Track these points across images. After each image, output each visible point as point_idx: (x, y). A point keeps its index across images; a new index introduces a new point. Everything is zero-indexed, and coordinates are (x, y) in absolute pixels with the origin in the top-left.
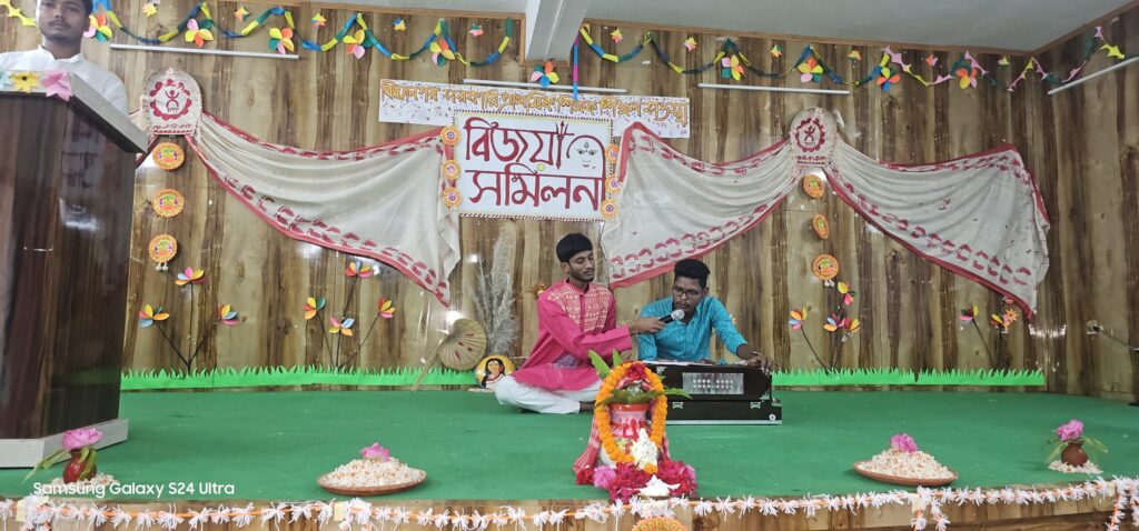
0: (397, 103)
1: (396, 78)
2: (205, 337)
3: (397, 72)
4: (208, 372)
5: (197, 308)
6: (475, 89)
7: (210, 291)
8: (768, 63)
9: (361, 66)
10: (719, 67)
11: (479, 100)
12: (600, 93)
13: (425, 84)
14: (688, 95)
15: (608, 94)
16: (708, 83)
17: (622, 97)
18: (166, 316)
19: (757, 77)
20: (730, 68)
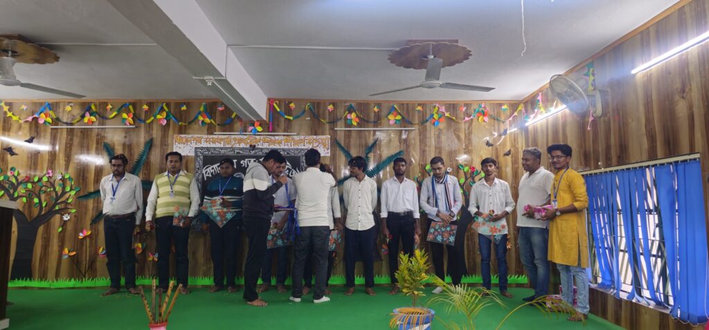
0: (182, 146)
1: (182, 134)
2: (92, 263)
3: (182, 130)
4: (93, 279)
5: (88, 249)
6: (220, 137)
7: (94, 241)
8: (372, 115)
9: (165, 129)
10: (346, 119)
11: (222, 143)
12: (284, 135)
13: (195, 136)
14: (329, 134)
15: (287, 135)
16: (340, 128)
17: (295, 137)
18: (74, 253)
19: (366, 123)
20: (351, 120)
